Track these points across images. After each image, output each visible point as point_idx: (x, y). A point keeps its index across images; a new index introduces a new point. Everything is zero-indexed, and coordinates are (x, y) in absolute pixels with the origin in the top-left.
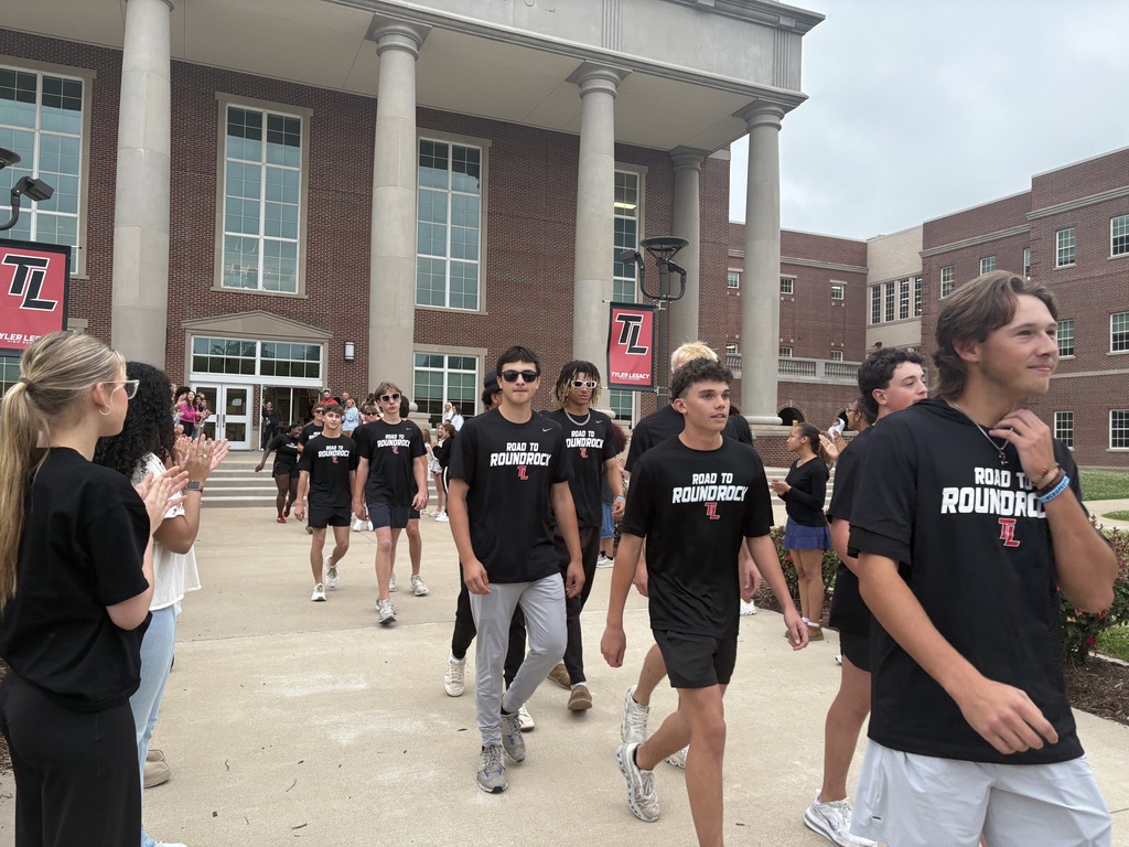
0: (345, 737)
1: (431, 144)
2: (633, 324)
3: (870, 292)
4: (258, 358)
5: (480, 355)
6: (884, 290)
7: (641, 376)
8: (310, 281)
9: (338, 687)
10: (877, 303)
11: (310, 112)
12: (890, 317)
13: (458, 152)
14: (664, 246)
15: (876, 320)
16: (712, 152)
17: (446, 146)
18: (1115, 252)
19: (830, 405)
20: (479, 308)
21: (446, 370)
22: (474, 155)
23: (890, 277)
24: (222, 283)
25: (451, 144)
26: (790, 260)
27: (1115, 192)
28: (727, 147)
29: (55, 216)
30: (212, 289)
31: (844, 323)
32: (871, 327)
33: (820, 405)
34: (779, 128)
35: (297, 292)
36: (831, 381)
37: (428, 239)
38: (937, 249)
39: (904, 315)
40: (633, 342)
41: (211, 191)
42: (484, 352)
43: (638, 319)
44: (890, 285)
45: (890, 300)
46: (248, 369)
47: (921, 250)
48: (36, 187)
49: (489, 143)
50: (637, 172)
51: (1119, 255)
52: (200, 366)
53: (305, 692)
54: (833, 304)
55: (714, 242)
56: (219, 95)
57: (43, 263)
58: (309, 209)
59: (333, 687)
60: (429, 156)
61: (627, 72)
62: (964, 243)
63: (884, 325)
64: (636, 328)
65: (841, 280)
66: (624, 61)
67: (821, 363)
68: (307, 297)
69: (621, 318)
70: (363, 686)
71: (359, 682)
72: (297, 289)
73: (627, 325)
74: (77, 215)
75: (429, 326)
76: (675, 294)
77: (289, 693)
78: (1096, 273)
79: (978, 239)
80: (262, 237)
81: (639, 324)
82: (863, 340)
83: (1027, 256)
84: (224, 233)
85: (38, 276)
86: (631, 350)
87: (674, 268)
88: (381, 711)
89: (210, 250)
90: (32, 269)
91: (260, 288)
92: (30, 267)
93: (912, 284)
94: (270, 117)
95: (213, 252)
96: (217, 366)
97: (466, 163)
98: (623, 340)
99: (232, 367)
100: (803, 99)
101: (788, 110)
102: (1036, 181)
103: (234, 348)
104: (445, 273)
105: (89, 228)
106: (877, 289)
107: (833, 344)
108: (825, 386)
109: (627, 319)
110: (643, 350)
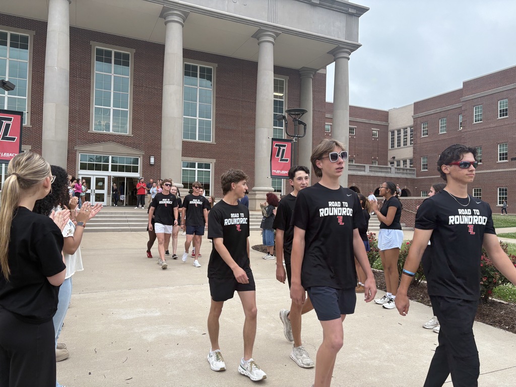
0: (150, 338)
1: (189, 65)
2: (282, 148)
3: (390, 134)
4: (110, 164)
5: (212, 162)
6: (396, 133)
7: (285, 172)
8: (134, 128)
9: (147, 315)
10: (393, 139)
11: (134, 51)
12: (399, 145)
13: (202, 69)
14: (296, 113)
15: (393, 146)
16: (318, 70)
17: (197, 67)
18: (500, 116)
19: (371, 185)
20: (212, 141)
21: (196, 169)
22: (210, 71)
23: (399, 127)
24: (93, 129)
25: (199, 66)
26: (353, 119)
27: (501, 89)
28: (325, 68)
29: (16, 98)
30: (89, 132)
31: (378, 148)
32: (390, 150)
33: (367, 185)
34: (349, 59)
35: (128, 133)
36: (372, 174)
37: (188, 109)
38: (420, 115)
39: (405, 144)
40: (282, 157)
41: (89, 87)
42: (214, 161)
43: (285, 146)
44: (399, 131)
45: (399, 137)
46: (106, 168)
47: (413, 115)
48: (7, 84)
49: (216, 65)
50: (284, 79)
51: (502, 117)
52: (83, 167)
53: (131, 317)
54: (373, 139)
55: (319, 111)
56: (92, 43)
57: (10, 120)
58: (133, 95)
59: (145, 315)
60: (189, 71)
61: (279, 33)
62: (432, 112)
63: (396, 149)
64: (284, 150)
65: (377, 128)
66: (278, 28)
67: (367, 166)
68: (132, 136)
69: (276, 145)
70: (158, 314)
71: (157, 312)
72: (128, 132)
73: (280, 149)
74: (26, 98)
75: (189, 149)
76: (301, 134)
77: (125, 318)
78: (492, 125)
79: (438, 110)
80: (112, 108)
81: (285, 148)
82: (387, 155)
83: (461, 117)
84: (94, 106)
85: (8, 125)
86: (281, 160)
87: (301, 123)
88: (166, 326)
89: (88, 114)
90: (5, 123)
91: (111, 131)
92: (4, 121)
93: (409, 130)
94: (115, 53)
96: (91, 167)
97: (206, 74)
98: (278, 155)
99: (98, 168)
100: (360, 46)
101: (352, 51)
102: (465, 84)
103: (99, 159)
104: (196, 125)
105: (32, 103)
106: (393, 132)
107: (373, 158)
108: (369, 177)
109: (280, 146)
110: (287, 160)
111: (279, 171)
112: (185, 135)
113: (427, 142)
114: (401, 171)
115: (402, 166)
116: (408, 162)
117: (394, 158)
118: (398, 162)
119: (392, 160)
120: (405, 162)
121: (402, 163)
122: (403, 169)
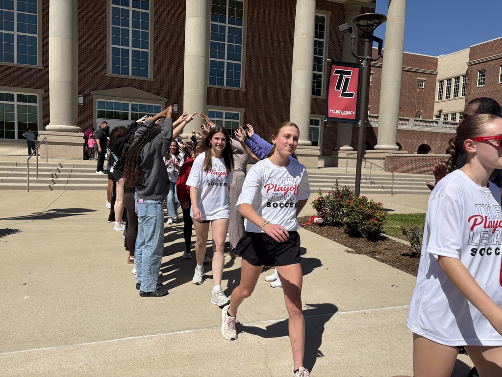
2: (345, 76)
3: (438, 84)
4: (130, 112)
6: (446, 82)
7: (349, 113)
8: (156, 71)
10: (441, 89)
12: (448, 96)
14: (369, 22)
15: (440, 98)
19: (415, 141)
20: (241, 87)
23: (449, 76)
24: (110, 72)
29: (26, 36)
30: (106, 75)
31: (423, 100)
32: (437, 102)
33: (410, 141)
35: (149, 78)
36: (416, 129)
37: (215, 50)
38: (476, 61)
39: (456, 95)
40: (345, 89)
41: (104, 22)
43: (349, 73)
44: (449, 80)
45: (448, 88)
46: (125, 117)
47: (468, 61)
50: (325, 15)
52: (101, 115)
54: (418, 90)
58: (154, 33)
62: (491, 57)
63: (444, 101)
64: (347, 79)
65: (424, 77)
67: (412, 119)
68: (154, 80)
69: (337, 72)
72: (150, 76)
73: (341, 78)
74: (37, 35)
76: (375, 55)
80: (130, 48)
81: (349, 77)
82: (432, 109)
84: (111, 46)
86: (343, 95)
87: (373, 38)
89: (104, 54)
91: (130, 75)
93: (461, 79)
95: (106, 55)
96: (110, 116)
97: (236, 9)
98: (338, 88)
99: (117, 116)
103: (118, 106)
104: (224, 69)
105: (43, 42)
106: (442, 82)
107: (417, 111)
108: (414, 131)
109: (342, 73)
110: (351, 95)
111: (339, 112)
112: (212, 81)
113: (483, 93)
114: (449, 126)
115: (450, 120)
116: (458, 116)
117: (441, 111)
118: (446, 115)
119: (438, 114)
120: (454, 115)
121: (450, 116)
122: (451, 124)
